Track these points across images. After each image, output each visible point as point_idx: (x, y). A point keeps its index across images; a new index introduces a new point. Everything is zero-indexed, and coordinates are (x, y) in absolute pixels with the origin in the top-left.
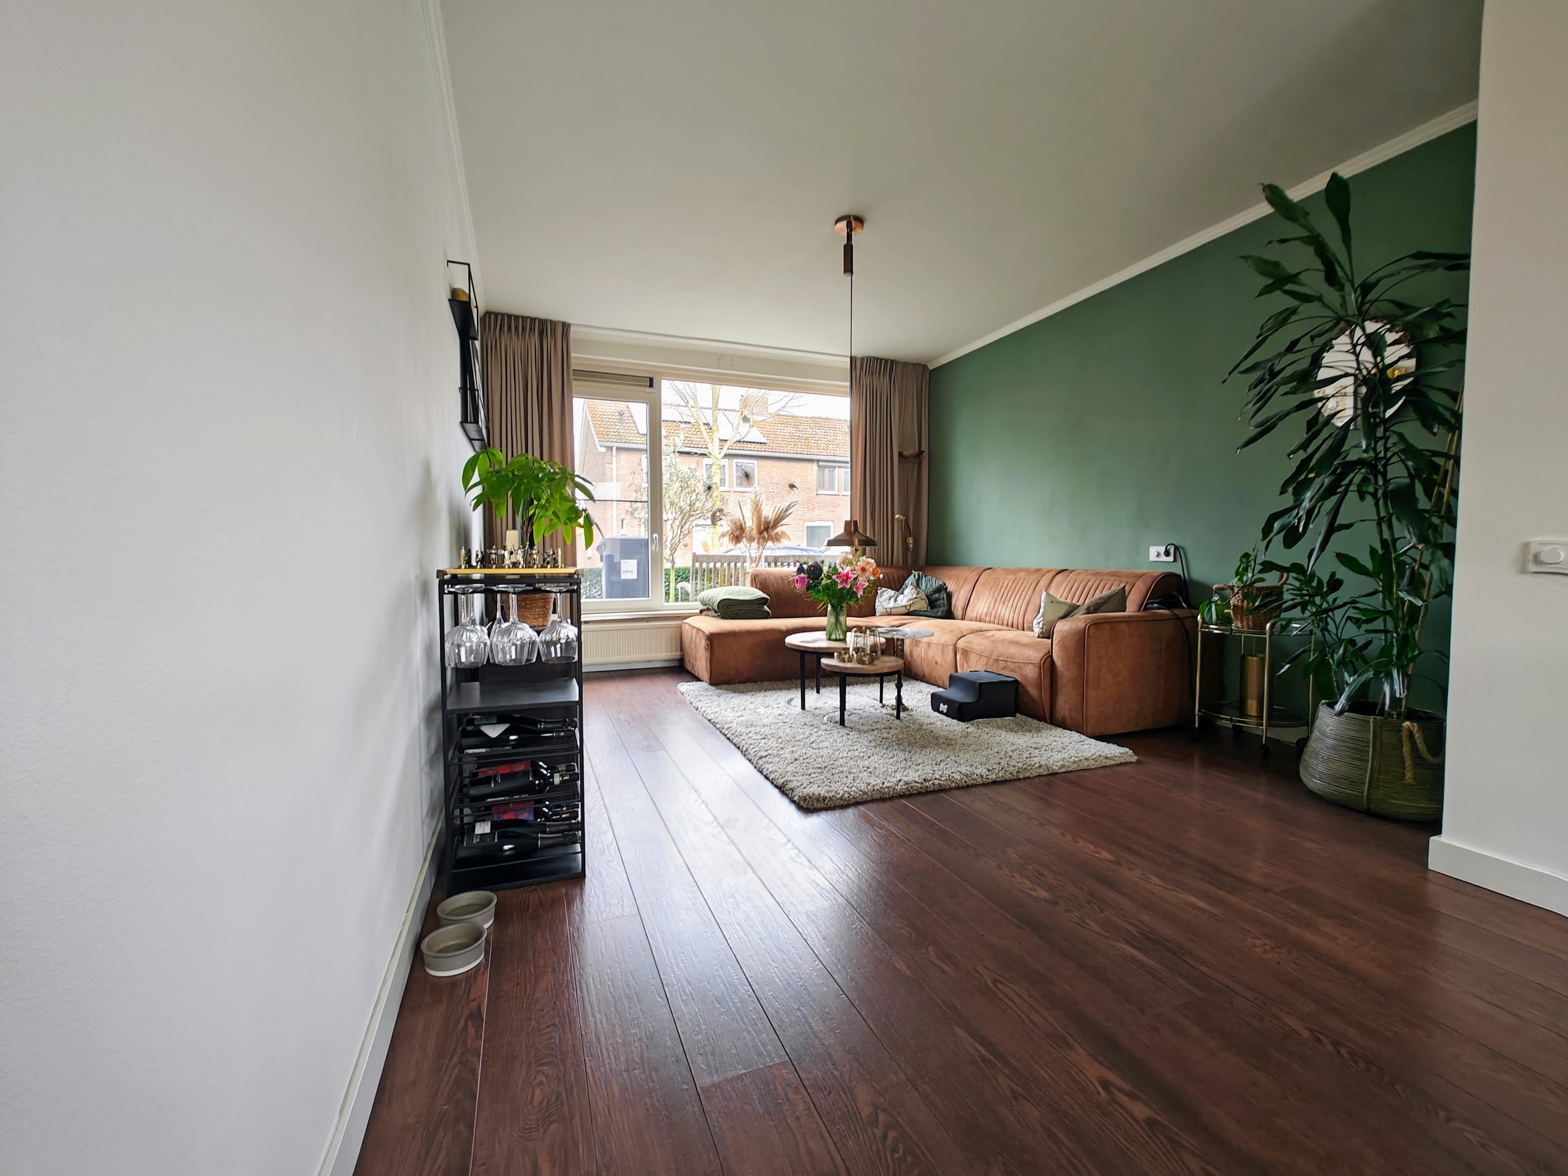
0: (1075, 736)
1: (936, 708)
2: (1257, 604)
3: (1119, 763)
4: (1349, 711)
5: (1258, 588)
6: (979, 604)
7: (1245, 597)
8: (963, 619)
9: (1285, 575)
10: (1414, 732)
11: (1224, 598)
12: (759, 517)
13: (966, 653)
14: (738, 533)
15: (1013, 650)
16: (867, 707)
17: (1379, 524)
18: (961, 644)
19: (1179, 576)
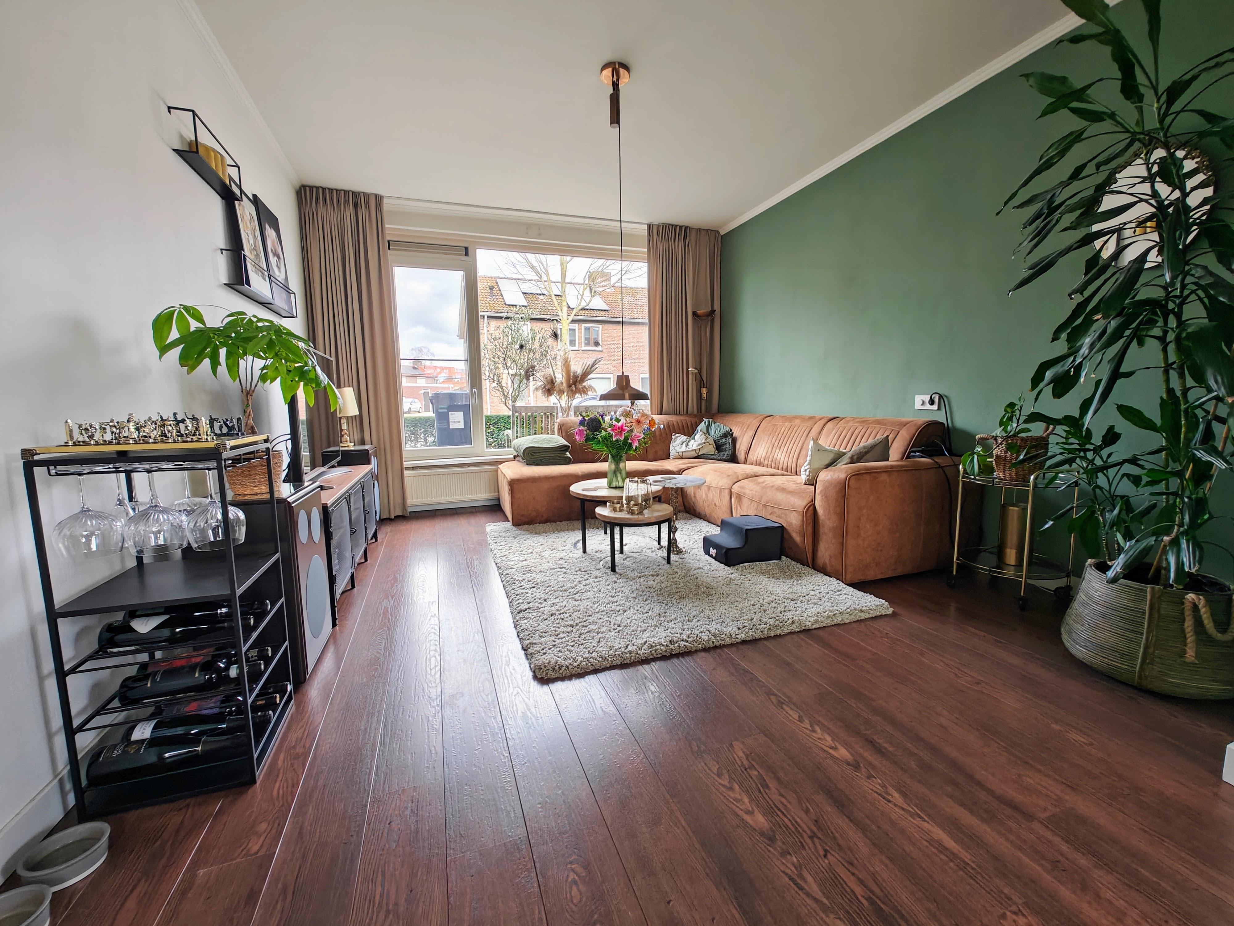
0: (834, 583)
1: (707, 552)
2: (1022, 457)
3: (874, 616)
4: (1125, 577)
5: (1022, 439)
6: (759, 448)
7: (1009, 448)
8: (745, 463)
9: (1051, 427)
10: (1200, 606)
11: (987, 449)
12: (568, 372)
13: (739, 497)
14: (548, 387)
15: (781, 497)
16: (644, 550)
17: (1166, 372)
18: (736, 488)
19: (943, 424)
